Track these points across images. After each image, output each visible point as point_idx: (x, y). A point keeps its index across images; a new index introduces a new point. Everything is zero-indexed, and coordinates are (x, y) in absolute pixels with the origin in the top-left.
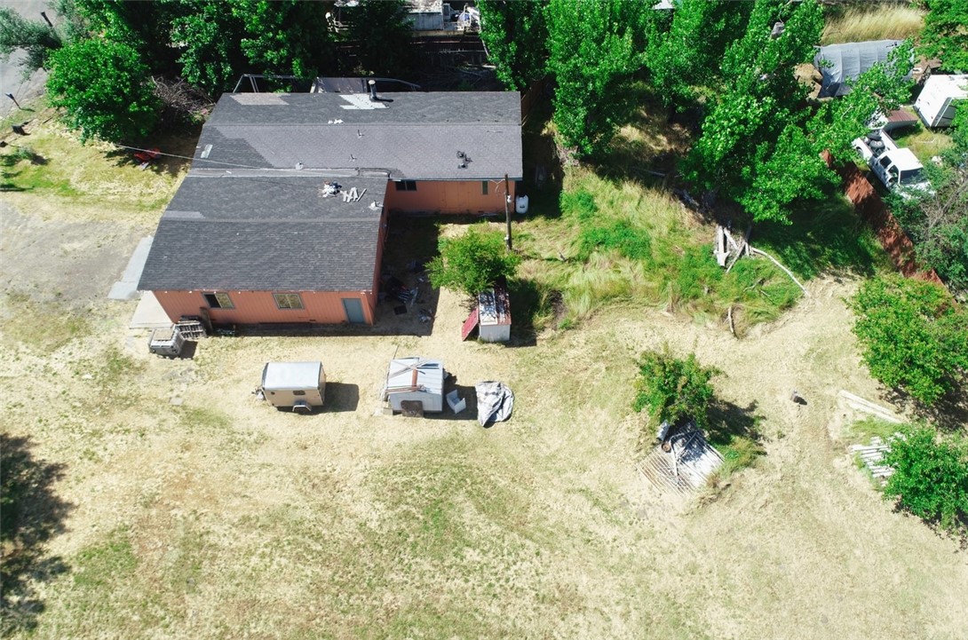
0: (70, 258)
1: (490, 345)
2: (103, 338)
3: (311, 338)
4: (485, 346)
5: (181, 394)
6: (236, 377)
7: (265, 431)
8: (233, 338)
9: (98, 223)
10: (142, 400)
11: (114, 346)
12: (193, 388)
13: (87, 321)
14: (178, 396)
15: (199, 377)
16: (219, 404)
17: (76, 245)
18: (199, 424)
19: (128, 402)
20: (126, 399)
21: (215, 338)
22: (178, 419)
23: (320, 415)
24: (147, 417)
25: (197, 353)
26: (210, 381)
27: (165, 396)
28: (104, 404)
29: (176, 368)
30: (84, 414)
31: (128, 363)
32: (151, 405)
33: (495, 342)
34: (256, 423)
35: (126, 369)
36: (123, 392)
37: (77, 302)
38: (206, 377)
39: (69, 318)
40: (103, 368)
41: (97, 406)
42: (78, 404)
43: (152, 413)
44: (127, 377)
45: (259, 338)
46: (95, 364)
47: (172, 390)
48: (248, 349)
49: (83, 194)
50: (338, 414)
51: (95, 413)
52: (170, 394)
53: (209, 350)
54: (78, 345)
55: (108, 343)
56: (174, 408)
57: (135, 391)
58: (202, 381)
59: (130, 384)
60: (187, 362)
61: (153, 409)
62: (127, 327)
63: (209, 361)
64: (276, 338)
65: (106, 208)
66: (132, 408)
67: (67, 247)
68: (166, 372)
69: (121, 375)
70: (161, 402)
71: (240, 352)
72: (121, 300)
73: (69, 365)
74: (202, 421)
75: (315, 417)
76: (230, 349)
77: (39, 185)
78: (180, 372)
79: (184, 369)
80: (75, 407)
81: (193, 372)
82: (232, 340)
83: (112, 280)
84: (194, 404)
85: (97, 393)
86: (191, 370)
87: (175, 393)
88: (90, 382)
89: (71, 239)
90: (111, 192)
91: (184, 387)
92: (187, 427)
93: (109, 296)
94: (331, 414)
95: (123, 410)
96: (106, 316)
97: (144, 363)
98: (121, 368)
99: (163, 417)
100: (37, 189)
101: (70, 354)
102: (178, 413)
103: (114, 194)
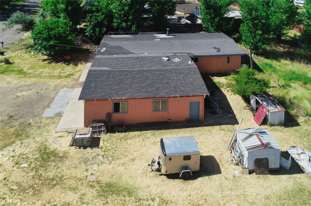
0: (20, 100)
1: (276, 127)
2: (37, 139)
3: (171, 130)
4: (273, 127)
5: (94, 172)
6: (131, 157)
7: (163, 196)
8: (123, 134)
9: (37, 84)
10: (65, 179)
11: (45, 144)
12: (102, 167)
13: (27, 130)
14: (92, 174)
15: (106, 159)
16: (123, 177)
17: (24, 93)
18: (112, 195)
19: (55, 182)
20: (53, 179)
21: (111, 134)
22: (94, 192)
23: (199, 179)
24: (70, 193)
25: (101, 144)
26: (113, 162)
27: (82, 175)
28: (35, 186)
29: (88, 155)
30: (19, 195)
31: (54, 154)
32: (73, 183)
33: (278, 125)
34: (155, 190)
35: (53, 158)
36: (51, 175)
37: (23, 120)
38: (110, 159)
39: (16, 129)
40: (36, 159)
41: (30, 188)
42: (15, 187)
43: (74, 189)
44: (54, 164)
45: (139, 133)
46: (30, 156)
47: (87, 170)
48: (134, 139)
49: (30, 73)
50: (211, 177)
51: (28, 193)
52: (86, 173)
53: (109, 141)
54: (20, 145)
55: (41, 142)
56: (91, 183)
57: (60, 173)
58: (108, 162)
59: (56, 168)
60: (96, 150)
61: (75, 186)
62: (54, 132)
63: (110, 148)
64: (150, 131)
65: (41, 78)
66: (57, 187)
67: (19, 94)
68: (81, 157)
69: (49, 163)
70: (80, 180)
71: (129, 141)
72: (50, 118)
73: (12, 159)
74: (113, 192)
75: (196, 181)
76: (122, 140)
77: (7, 72)
78: (91, 157)
79: (94, 155)
80: (12, 190)
81: (101, 157)
82: (122, 135)
83: (44, 108)
84: (105, 179)
85: (30, 177)
86: (99, 155)
87: (90, 172)
88: (26, 169)
89: (21, 91)
90: (44, 72)
91: (95, 167)
92: (102, 198)
93: (43, 116)
94: (206, 177)
95: (50, 189)
96: (40, 127)
97: (66, 153)
98: (49, 158)
99: (83, 191)
100: (6, 73)
101: (14, 151)
102: (94, 187)
103: (46, 73)
